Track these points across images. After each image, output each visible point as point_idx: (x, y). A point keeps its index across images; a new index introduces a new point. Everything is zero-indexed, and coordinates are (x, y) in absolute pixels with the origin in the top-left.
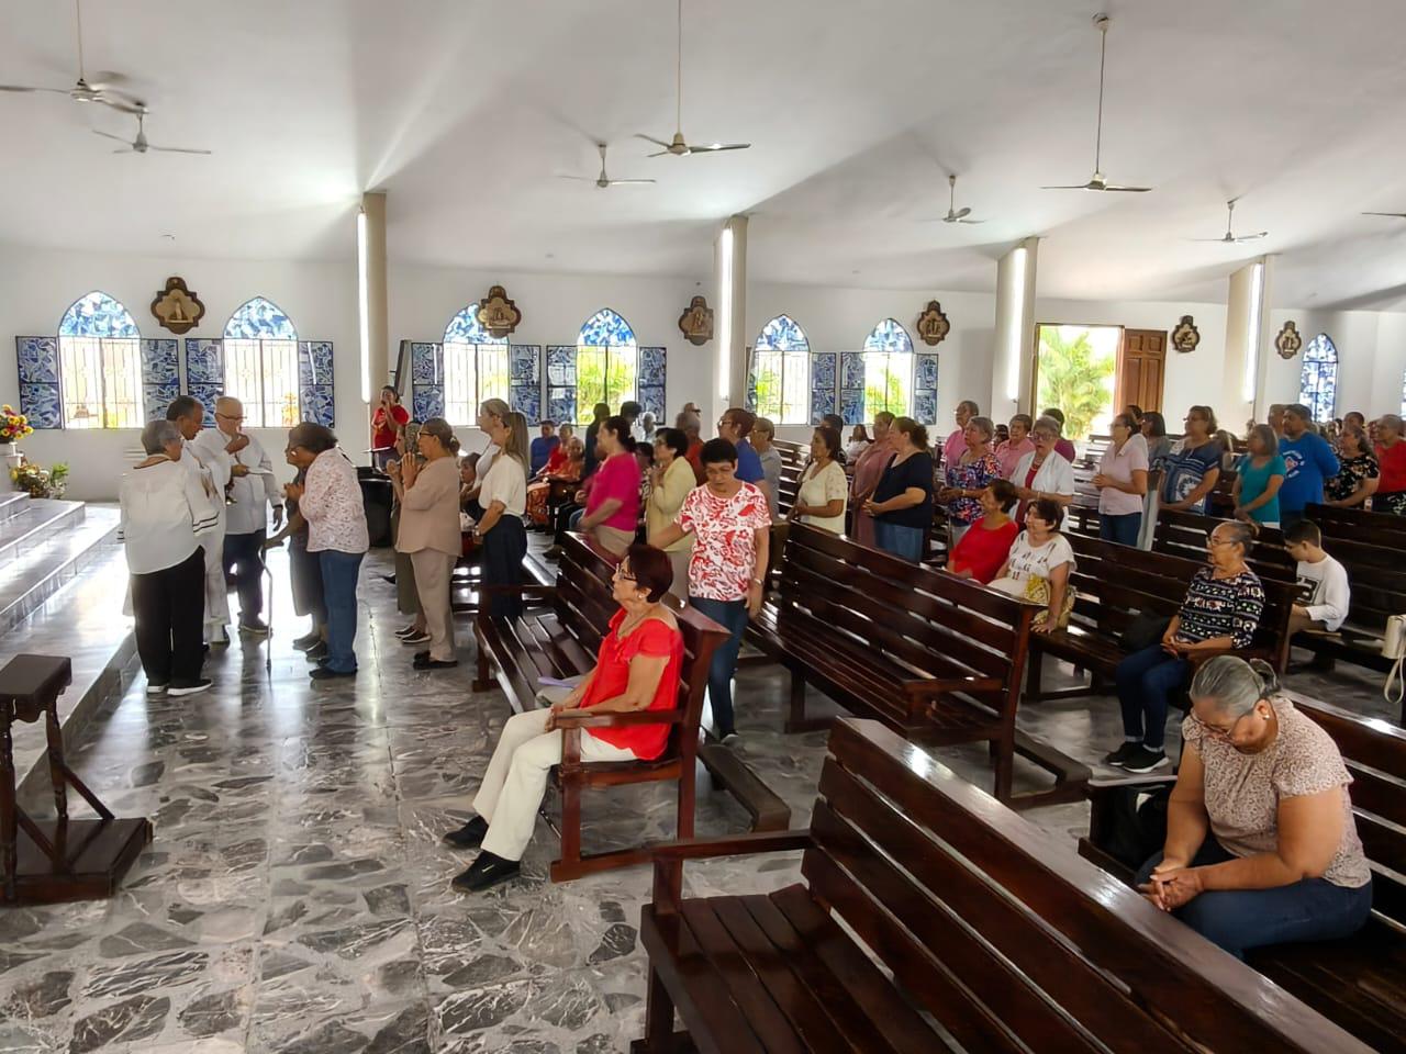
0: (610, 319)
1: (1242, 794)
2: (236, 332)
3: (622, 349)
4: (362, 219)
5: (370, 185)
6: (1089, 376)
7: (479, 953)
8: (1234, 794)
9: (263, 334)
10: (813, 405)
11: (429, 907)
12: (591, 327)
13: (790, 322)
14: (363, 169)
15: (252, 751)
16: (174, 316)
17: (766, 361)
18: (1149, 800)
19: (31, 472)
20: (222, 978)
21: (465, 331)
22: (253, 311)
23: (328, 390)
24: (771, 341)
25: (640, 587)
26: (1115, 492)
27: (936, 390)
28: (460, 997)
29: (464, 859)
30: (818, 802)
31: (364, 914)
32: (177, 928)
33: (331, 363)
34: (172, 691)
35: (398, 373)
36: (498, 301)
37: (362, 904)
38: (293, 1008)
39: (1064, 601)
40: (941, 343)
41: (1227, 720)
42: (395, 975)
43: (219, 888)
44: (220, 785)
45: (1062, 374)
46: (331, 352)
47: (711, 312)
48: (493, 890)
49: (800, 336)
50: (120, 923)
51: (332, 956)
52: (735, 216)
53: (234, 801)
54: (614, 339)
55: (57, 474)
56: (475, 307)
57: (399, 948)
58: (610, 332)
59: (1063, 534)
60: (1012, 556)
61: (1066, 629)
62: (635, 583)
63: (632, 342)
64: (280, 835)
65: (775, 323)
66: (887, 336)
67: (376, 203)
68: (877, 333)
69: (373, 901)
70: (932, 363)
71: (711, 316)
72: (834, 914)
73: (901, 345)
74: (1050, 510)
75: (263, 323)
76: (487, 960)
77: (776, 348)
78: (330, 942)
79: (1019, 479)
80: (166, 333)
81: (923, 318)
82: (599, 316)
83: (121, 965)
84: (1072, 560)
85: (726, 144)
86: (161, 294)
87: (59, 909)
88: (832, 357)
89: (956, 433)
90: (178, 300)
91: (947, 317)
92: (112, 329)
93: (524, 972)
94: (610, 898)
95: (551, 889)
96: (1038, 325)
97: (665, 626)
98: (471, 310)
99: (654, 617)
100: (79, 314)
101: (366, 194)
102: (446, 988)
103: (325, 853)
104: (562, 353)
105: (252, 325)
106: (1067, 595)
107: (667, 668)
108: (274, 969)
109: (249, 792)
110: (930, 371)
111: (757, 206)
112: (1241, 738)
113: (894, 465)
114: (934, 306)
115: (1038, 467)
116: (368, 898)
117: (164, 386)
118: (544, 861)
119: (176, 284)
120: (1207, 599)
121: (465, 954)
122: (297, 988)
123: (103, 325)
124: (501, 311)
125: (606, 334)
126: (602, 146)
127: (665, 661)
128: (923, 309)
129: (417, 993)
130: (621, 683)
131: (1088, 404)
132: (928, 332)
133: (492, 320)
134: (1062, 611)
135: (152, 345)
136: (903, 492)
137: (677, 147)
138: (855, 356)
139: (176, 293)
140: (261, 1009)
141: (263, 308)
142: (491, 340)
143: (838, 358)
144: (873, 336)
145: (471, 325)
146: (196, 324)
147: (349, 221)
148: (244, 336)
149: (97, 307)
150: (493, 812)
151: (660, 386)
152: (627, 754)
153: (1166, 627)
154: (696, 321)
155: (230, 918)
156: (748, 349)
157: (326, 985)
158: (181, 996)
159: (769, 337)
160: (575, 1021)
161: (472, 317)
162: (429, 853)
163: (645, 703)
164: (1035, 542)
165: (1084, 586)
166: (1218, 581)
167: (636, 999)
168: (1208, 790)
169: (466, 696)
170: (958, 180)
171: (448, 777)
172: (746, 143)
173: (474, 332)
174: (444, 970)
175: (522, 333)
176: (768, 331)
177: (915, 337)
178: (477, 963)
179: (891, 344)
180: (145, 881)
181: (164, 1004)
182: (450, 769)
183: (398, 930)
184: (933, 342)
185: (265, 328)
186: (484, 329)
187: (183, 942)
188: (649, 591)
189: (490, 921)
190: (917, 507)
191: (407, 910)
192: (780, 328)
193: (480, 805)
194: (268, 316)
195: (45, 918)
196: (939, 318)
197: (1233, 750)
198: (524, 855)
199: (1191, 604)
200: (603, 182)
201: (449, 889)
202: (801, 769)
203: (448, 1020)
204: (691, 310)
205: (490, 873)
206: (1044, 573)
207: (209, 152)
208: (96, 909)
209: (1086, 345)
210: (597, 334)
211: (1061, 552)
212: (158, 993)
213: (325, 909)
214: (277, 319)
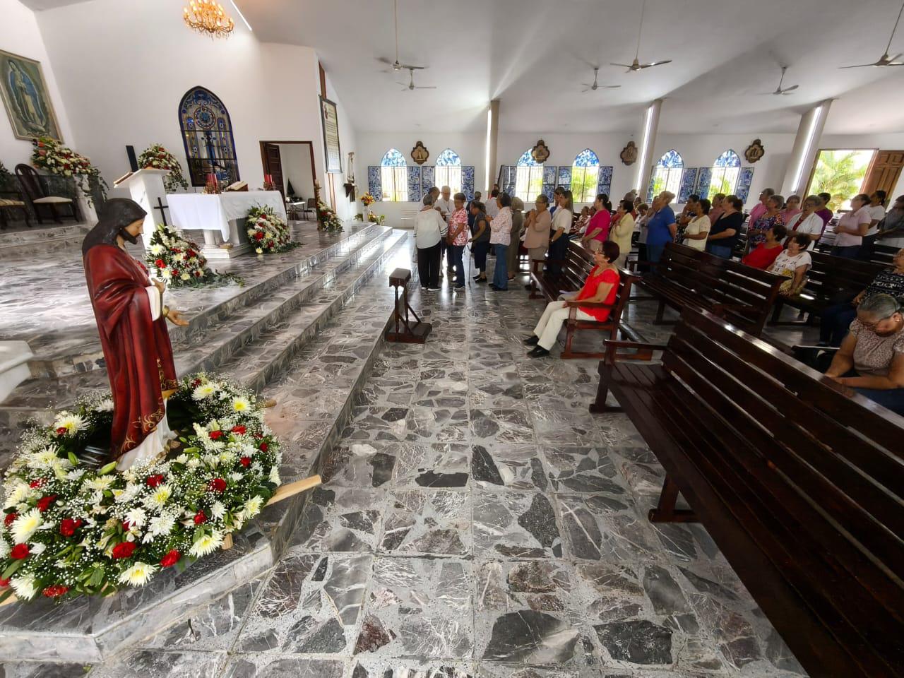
0: (588, 153)
1: (875, 353)
2: (439, 163)
3: (593, 167)
4: (490, 113)
5: (493, 98)
6: (847, 178)
7: (537, 375)
8: (869, 353)
9: (449, 164)
10: (681, 194)
11: (520, 360)
12: (580, 157)
13: (676, 153)
14: (492, 90)
15: (457, 310)
16: (418, 157)
17: (660, 172)
18: (824, 354)
19: (374, 217)
20: (459, 369)
21: (526, 160)
22: (446, 154)
23: (472, 186)
24: (664, 163)
25: (606, 257)
26: (846, 235)
27: (749, 187)
28: (532, 385)
29: (531, 348)
30: (672, 336)
31: (499, 359)
32: (443, 354)
33: (473, 176)
34: (429, 289)
35: (499, 179)
36: (541, 147)
37: (497, 356)
38: (480, 379)
39: (800, 283)
40: (757, 162)
41: (875, 320)
42: (510, 376)
43: (453, 346)
44: (449, 318)
45: (829, 178)
46: (473, 171)
47: (636, 149)
48: (540, 358)
49: (680, 160)
50: (427, 351)
51: (491, 368)
52: (656, 100)
53: (454, 323)
54: (589, 163)
55: (383, 217)
56: (531, 150)
57: (511, 369)
58: (588, 160)
59: (809, 252)
60: (776, 261)
61: (799, 294)
62: (603, 256)
63: (597, 165)
64: (469, 335)
65: (668, 154)
66: (727, 159)
67: (495, 105)
68: (722, 158)
69: (501, 356)
70: (750, 172)
71: (637, 151)
72: (673, 373)
73: (734, 162)
74: (804, 240)
75: (449, 159)
76: (540, 376)
77: (666, 166)
78: (489, 364)
79: (790, 226)
80: (415, 164)
81: (749, 149)
82: (584, 152)
83: (430, 361)
84: (810, 263)
85: (659, 61)
86: (414, 149)
87: (410, 345)
88: (694, 170)
89: (758, 206)
90: (420, 151)
91: (764, 148)
92: (398, 163)
93: (552, 382)
94: (581, 366)
95: (561, 361)
96: (820, 150)
97: (613, 272)
98: (530, 151)
99: (610, 268)
100: (387, 157)
101: (492, 101)
102: (527, 382)
103: (484, 341)
104: (566, 169)
105: (445, 160)
106: (803, 279)
107: (612, 289)
108: (473, 369)
109: (458, 321)
110: (748, 177)
111: (669, 94)
112: (881, 328)
113: (722, 218)
114: (757, 142)
115: (802, 221)
116: (499, 354)
117: (415, 185)
118: (557, 352)
119: (420, 144)
120: (885, 282)
121: (532, 374)
122: (481, 374)
123: (395, 161)
124: (542, 152)
125: (586, 161)
126: (596, 69)
127: (612, 285)
128: (750, 143)
129: (518, 381)
130: (594, 292)
131: (841, 195)
132: (751, 155)
133: (537, 156)
134: (798, 286)
135: (411, 169)
136: (724, 230)
137: (635, 67)
138: (707, 169)
139: (419, 147)
140: (471, 377)
141: (449, 153)
142: (537, 164)
143: (698, 170)
144: (719, 159)
145: (529, 158)
146: (426, 160)
147: (484, 113)
148: (442, 164)
149: (393, 154)
150: (541, 335)
151: (608, 185)
152: (593, 318)
153: (857, 295)
154: (628, 154)
155: (457, 354)
156: (653, 167)
157: (488, 375)
158: (448, 371)
159: (664, 162)
160: (570, 397)
161: (530, 154)
162: (517, 345)
163: (603, 300)
164: (791, 254)
165: (814, 276)
166: (896, 274)
167: (591, 395)
168: (856, 350)
169: (527, 300)
170: (788, 70)
171: (522, 324)
172: (669, 60)
173: (530, 161)
174: (526, 377)
175: (550, 161)
176: (664, 158)
177: (743, 159)
178: (535, 377)
179: (728, 163)
180: (432, 341)
181: (444, 372)
182: (522, 322)
183: (510, 365)
184: (752, 161)
185: (449, 162)
186: (534, 159)
187: (446, 358)
188: (609, 259)
189: (539, 366)
190: (731, 238)
191: (512, 359)
192: (670, 157)
193: (537, 332)
194: (451, 157)
195: (407, 346)
196: (758, 148)
197: (875, 335)
198: (552, 348)
199: (875, 284)
200: (595, 87)
201: (525, 356)
202: (658, 337)
203: (528, 389)
204: (627, 148)
205: (539, 353)
206: (793, 269)
207: (435, 88)
208: (420, 346)
209: (850, 161)
210: (582, 160)
211: (805, 259)
212: (442, 369)
213: (487, 355)
214: (455, 157)
